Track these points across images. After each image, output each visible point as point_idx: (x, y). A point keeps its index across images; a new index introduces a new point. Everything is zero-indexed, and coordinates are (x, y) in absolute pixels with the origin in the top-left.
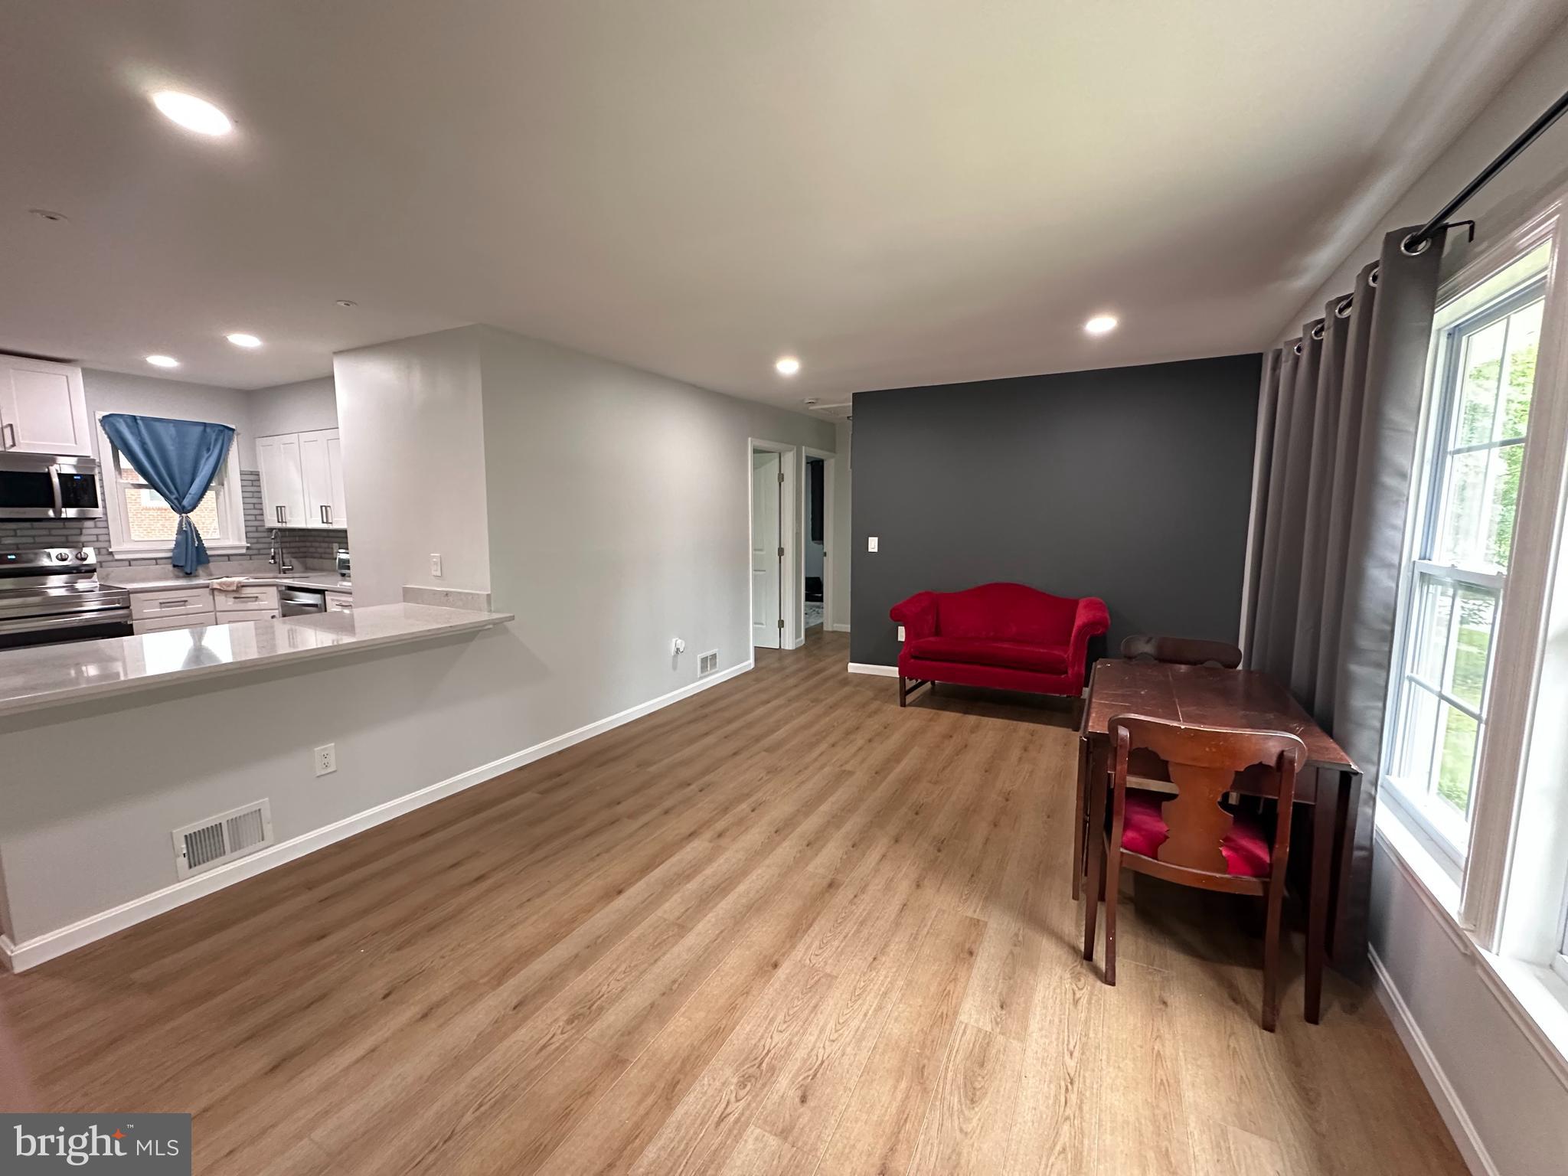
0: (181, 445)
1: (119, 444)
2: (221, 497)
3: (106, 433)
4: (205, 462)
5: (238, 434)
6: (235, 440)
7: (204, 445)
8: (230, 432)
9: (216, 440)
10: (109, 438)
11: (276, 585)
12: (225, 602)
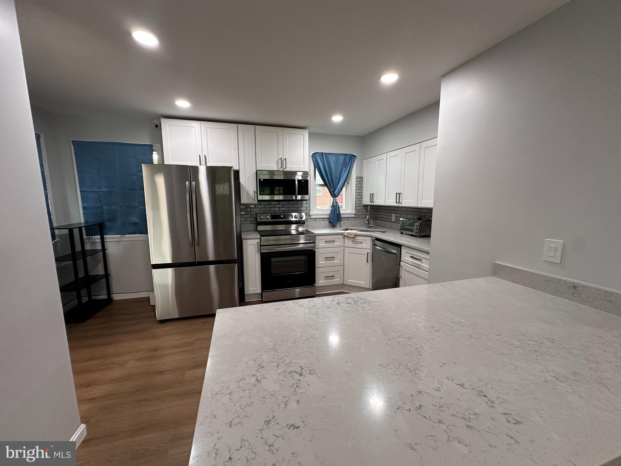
0: (336, 164)
1: (317, 166)
2: (348, 190)
3: (313, 161)
4: (344, 173)
5: (357, 158)
6: (356, 161)
7: (345, 165)
8: (354, 158)
9: (349, 162)
10: (314, 163)
11: (371, 237)
12: (348, 243)
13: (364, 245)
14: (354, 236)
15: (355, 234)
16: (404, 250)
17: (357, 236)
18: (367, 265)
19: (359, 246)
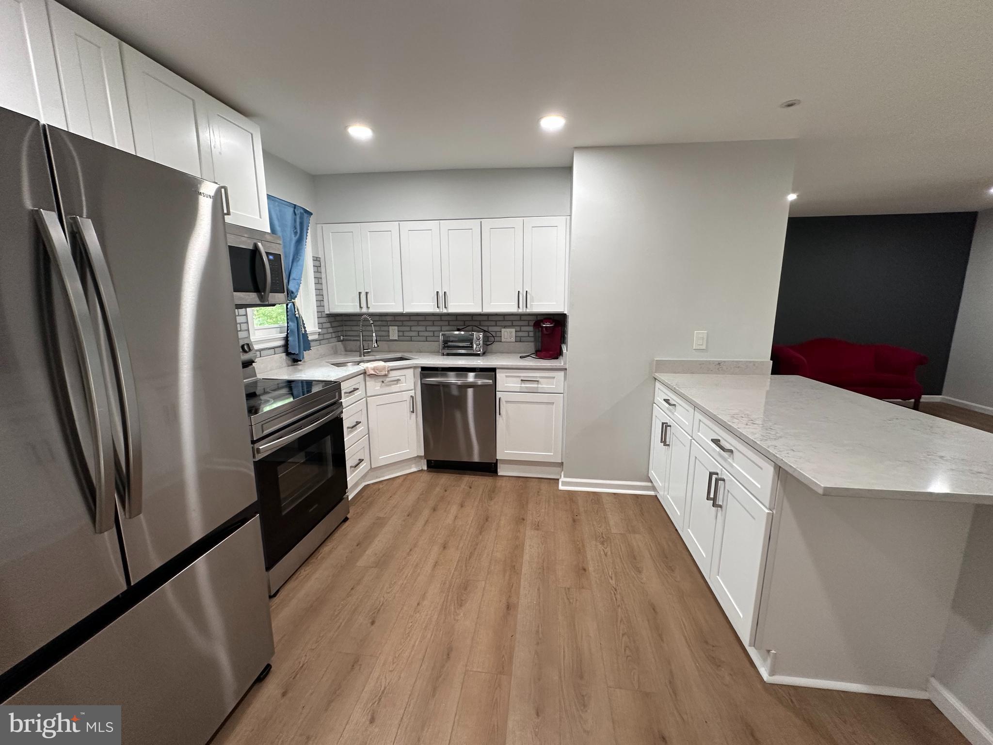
5: (313, 218)
8: (308, 214)
9: (301, 224)
11: (415, 367)
12: (374, 386)
13: (403, 386)
14: (388, 371)
15: (389, 367)
16: (500, 375)
17: (391, 370)
18: (410, 418)
19: (395, 388)
